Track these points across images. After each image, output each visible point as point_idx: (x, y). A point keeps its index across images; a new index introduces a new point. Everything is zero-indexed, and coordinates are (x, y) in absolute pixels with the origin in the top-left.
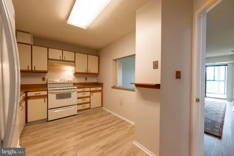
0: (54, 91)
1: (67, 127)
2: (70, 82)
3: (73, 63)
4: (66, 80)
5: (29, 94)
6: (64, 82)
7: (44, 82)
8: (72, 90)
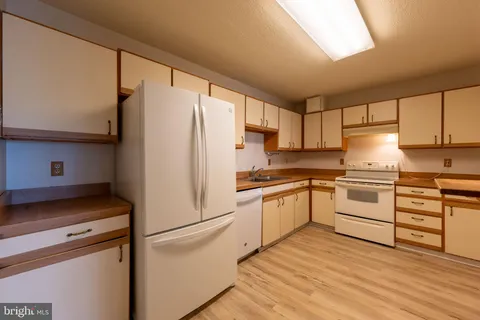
0: (344, 184)
1: (349, 255)
2: (390, 169)
3: (394, 124)
4: (381, 165)
5: (315, 183)
6: (376, 168)
7: (341, 167)
8: (381, 187)
